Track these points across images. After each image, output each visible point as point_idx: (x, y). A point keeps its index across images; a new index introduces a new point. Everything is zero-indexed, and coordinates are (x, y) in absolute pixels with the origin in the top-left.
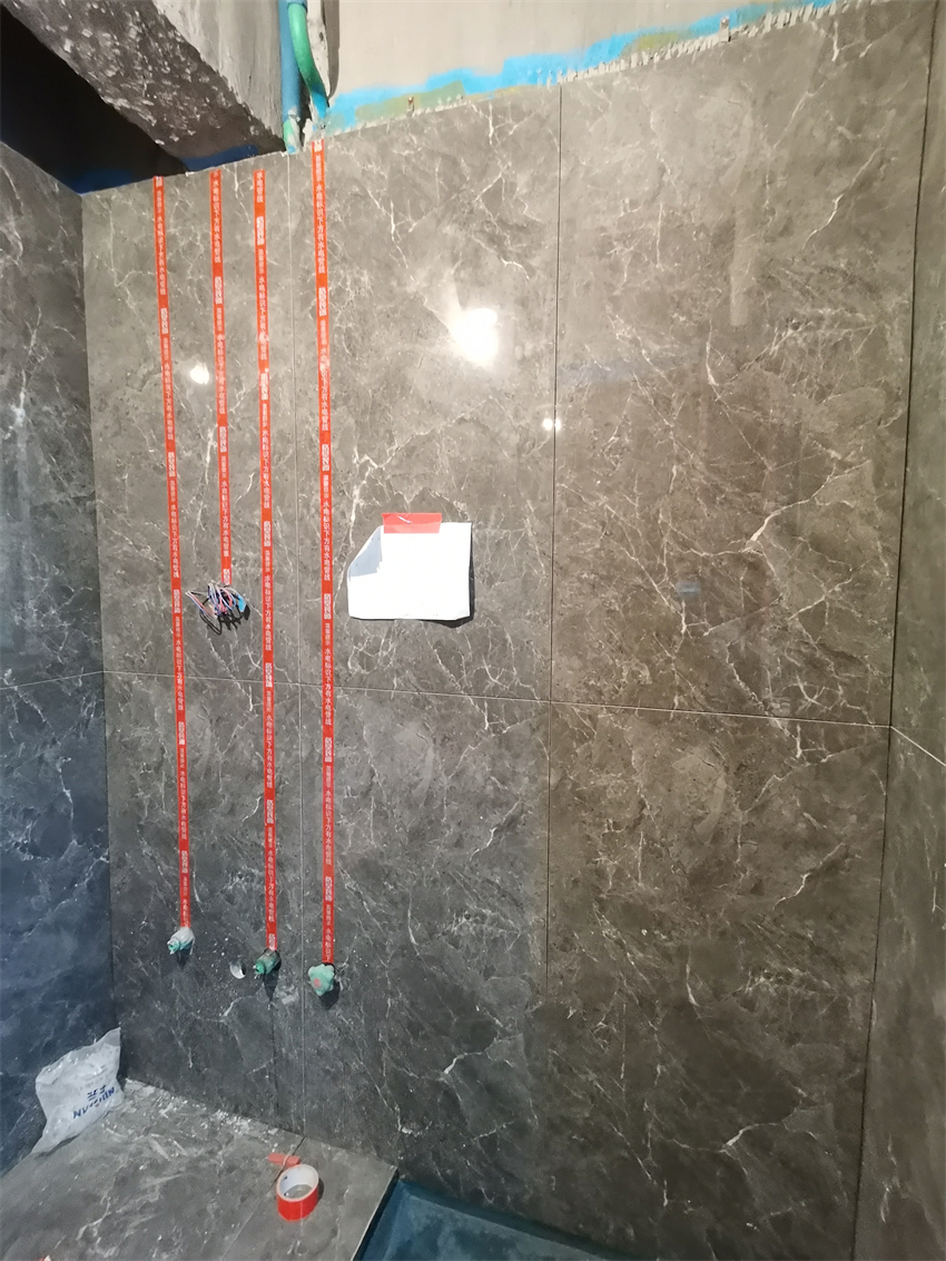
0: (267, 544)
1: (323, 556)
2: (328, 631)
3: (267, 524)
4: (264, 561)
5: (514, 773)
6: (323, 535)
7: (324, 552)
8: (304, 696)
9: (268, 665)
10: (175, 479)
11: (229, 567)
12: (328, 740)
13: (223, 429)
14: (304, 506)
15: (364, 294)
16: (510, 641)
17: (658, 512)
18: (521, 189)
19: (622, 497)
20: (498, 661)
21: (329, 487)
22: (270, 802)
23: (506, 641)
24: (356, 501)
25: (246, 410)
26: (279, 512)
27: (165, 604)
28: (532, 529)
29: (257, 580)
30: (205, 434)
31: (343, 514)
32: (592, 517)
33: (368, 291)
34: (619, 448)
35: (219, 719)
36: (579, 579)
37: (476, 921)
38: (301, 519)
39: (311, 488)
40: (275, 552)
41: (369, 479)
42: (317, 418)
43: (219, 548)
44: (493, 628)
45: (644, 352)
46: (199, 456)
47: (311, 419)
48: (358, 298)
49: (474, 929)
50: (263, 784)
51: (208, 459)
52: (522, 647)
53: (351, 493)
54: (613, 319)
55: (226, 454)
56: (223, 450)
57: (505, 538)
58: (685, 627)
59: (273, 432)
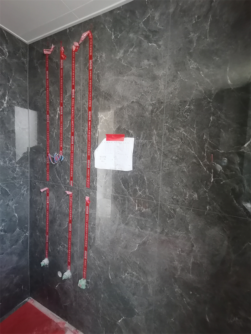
0: (72, 143)
1: (88, 147)
2: (88, 172)
3: (72, 137)
4: (71, 149)
5: (146, 226)
6: (88, 141)
8: (81, 192)
9: (71, 181)
10: (48, 123)
11: (62, 150)
12: (87, 207)
13: (61, 107)
14: (83, 132)
15: (103, 60)
16: (146, 179)
17: (204, 134)
18: (157, 18)
19: (189, 129)
20: (142, 186)
21: (91, 125)
22: (70, 224)
23: (144, 179)
24: (98, 130)
25: (68, 101)
26: (76, 133)
27: (45, 160)
28: (155, 140)
29: (69, 155)
30: (57, 109)
31: (94, 134)
32: (177, 136)
33: (104, 60)
34: (189, 110)
35: (58, 197)
36: (172, 159)
37: (131, 276)
38: (82, 136)
39: (85, 125)
40: (74, 146)
42: (88, 103)
43: (59, 144)
44: (140, 175)
45: (201, 72)
46: (55, 116)
47: (86, 103)
48: (101, 62)
49: (130, 278)
50: (68, 218)
51: (57, 117)
52: (150, 183)
54: (189, 61)
55: (62, 115)
56: (62, 114)
57: (146, 143)
58: (212, 180)
59: (75, 108)
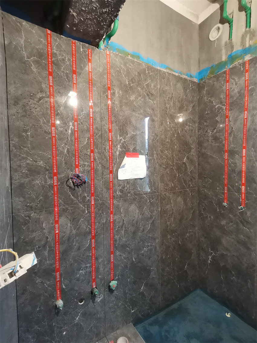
0: (92, 160)
2: (111, 184)
3: (92, 154)
4: (91, 165)
5: (153, 210)
6: (110, 158)
7: (110, 162)
8: (104, 204)
9: (93, 197)
10: (55, 137)
11: (78, 168)
12: (112, 215)
14: (104, 149)
16: (152, 181)
17: (174, 154)
18: (152, 87)
21: (111, 144)
22: (93, 240)
24: (119, 149)
25: (85, 118)
26: (96, 151)
27: (49, 182)
28: (155, 157)
29: (89, 171)
30: (69, 123)
31: (115, 152)
32: (165, 155)
33: (121, 96)
34: (168, 142)
35: (74, 219)
36: (163, 167)
37: (147, 247)
38: (103, 153)
39: (106, 144)
40: (95, 162)
41: (122, 143)
42: (108, 125)
43: (74, 161)
44: (149, 179)
46: (66, 130)
47: (106, 125)
49: (147, 249)
50: (91, 235)
51: (70, 132)
53: (117, 147)
54: (167, 118)
55: (77, 131)
57: (151, 159)
58: (177, 175)
59: (94, 127)
